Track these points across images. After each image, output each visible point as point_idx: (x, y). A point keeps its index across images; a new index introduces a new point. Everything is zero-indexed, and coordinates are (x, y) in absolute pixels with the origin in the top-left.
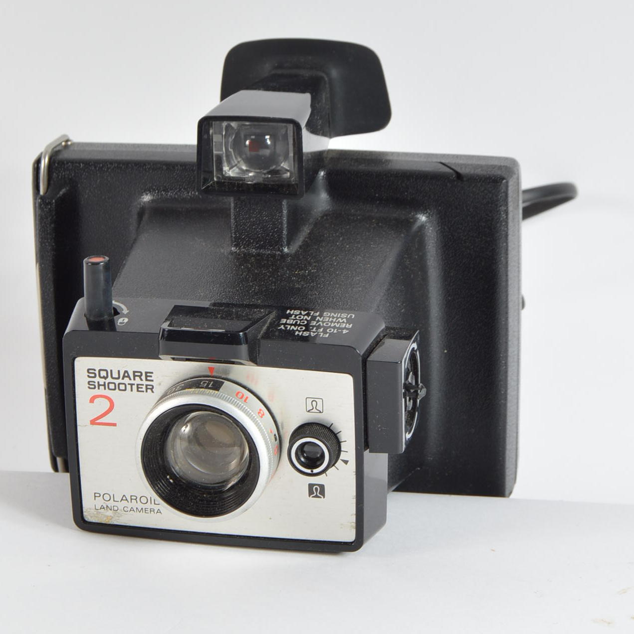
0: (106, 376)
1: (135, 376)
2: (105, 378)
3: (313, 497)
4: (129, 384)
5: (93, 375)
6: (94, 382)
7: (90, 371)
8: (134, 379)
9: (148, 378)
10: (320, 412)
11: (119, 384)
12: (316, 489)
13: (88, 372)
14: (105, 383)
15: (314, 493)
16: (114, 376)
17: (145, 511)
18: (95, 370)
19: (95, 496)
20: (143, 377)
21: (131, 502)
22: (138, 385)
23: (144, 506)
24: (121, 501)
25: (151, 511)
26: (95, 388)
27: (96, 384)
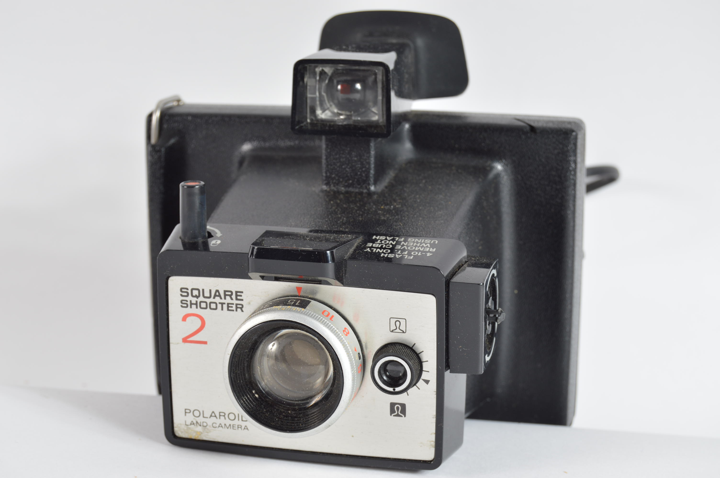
0: (198, 295)
1: (225, 295)
2: (197, 297)
3: (394, 416)
4: (220, 303)
5: (186, 294)
6: (187, 301)
7: (183, 290)
8: (225, 298)
9: (239, 298)
10: (403, 332)
11: (211, 303)
12: (398, 408)
13: (181, 291)
14: (197, 301)
15: (395, 412)
16: (205, 295)
17: (233, 427)
18: (187, 289)
19: (186, 413)
20: (234, 296)
21: (220, 418)
22: (228, 304)
23: (232, 423)
24: (210, 417)
25: (238, 427)
26: (187, 307)
27: (189, 303)
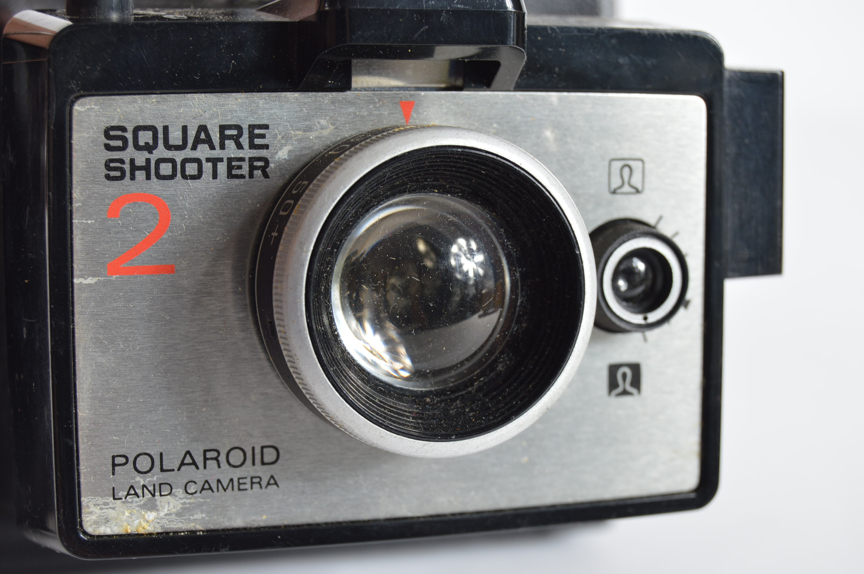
0: (151, 142)
1: (223, 138)
2: (150, 148)
3: (616, 395)
4: (208, 160)
5: (119, 143)
6: (122, 161)
7: (112, 133)
8: (222, 147)
9: (257, 141)
10: (638, 191)
11: (185, 161)
12: (624, 375)
13: (107, 135)
14: (148, 161)
15: (618, 386)
16: (171, 142)
17: (239, 484)
18: (123, 129)
19: (114, 465)
20: (245, 140)
21: (205, 467)
22: (230, 160)
23: (236, 474)
24: (179, 469)
25: (252, 483)
26: (122, 177)
27: (127, 167)
